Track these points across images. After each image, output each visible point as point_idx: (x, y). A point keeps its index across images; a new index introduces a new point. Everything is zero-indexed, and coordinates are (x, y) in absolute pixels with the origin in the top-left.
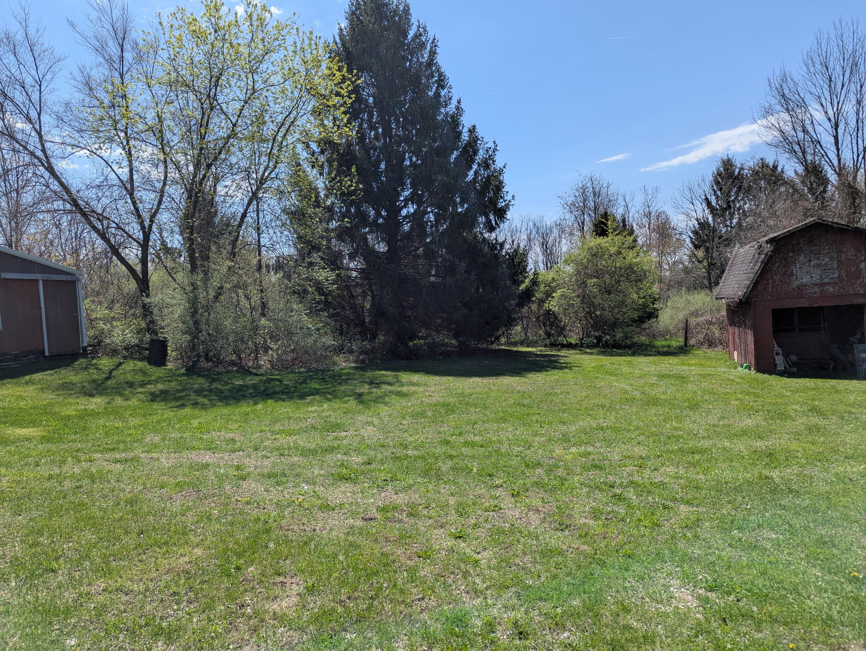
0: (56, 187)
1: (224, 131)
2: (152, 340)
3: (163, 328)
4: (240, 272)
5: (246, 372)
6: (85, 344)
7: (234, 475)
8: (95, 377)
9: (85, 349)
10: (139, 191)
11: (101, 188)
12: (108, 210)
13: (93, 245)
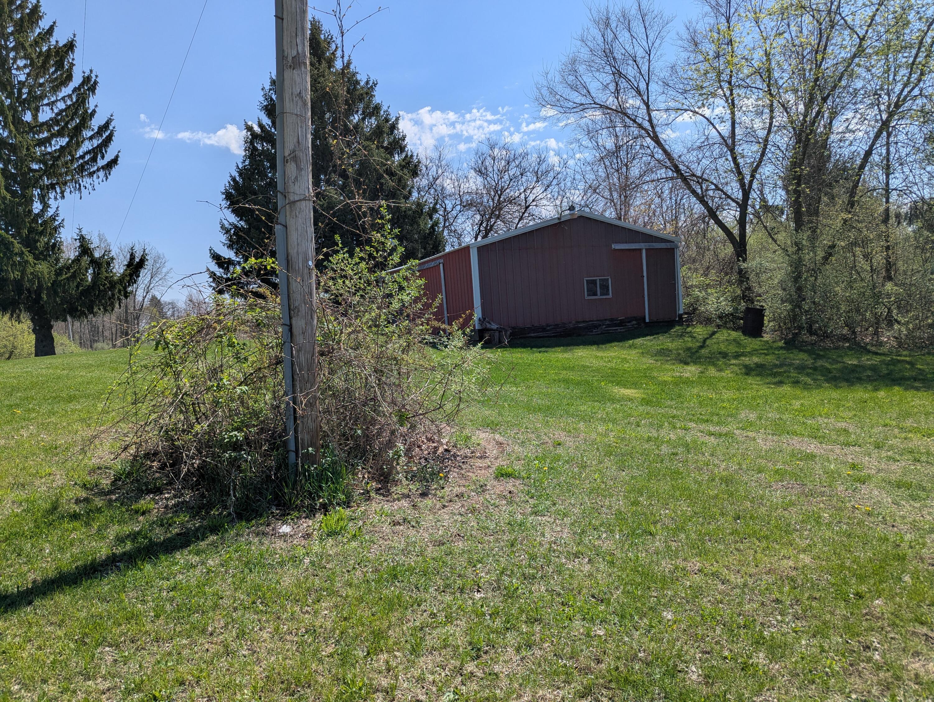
0: (660, 156)
1: (848, 50)
2: (747, 309)
3: (760, 296)
4: (860, 225)
5: (864, 349)
6: (681, 312)
7: (848, 475)
8: (690, 345)
9: (680, 316)
10: (740, 145)
11: (702, 148)
12: (707, 171)
13: (692, 210)
